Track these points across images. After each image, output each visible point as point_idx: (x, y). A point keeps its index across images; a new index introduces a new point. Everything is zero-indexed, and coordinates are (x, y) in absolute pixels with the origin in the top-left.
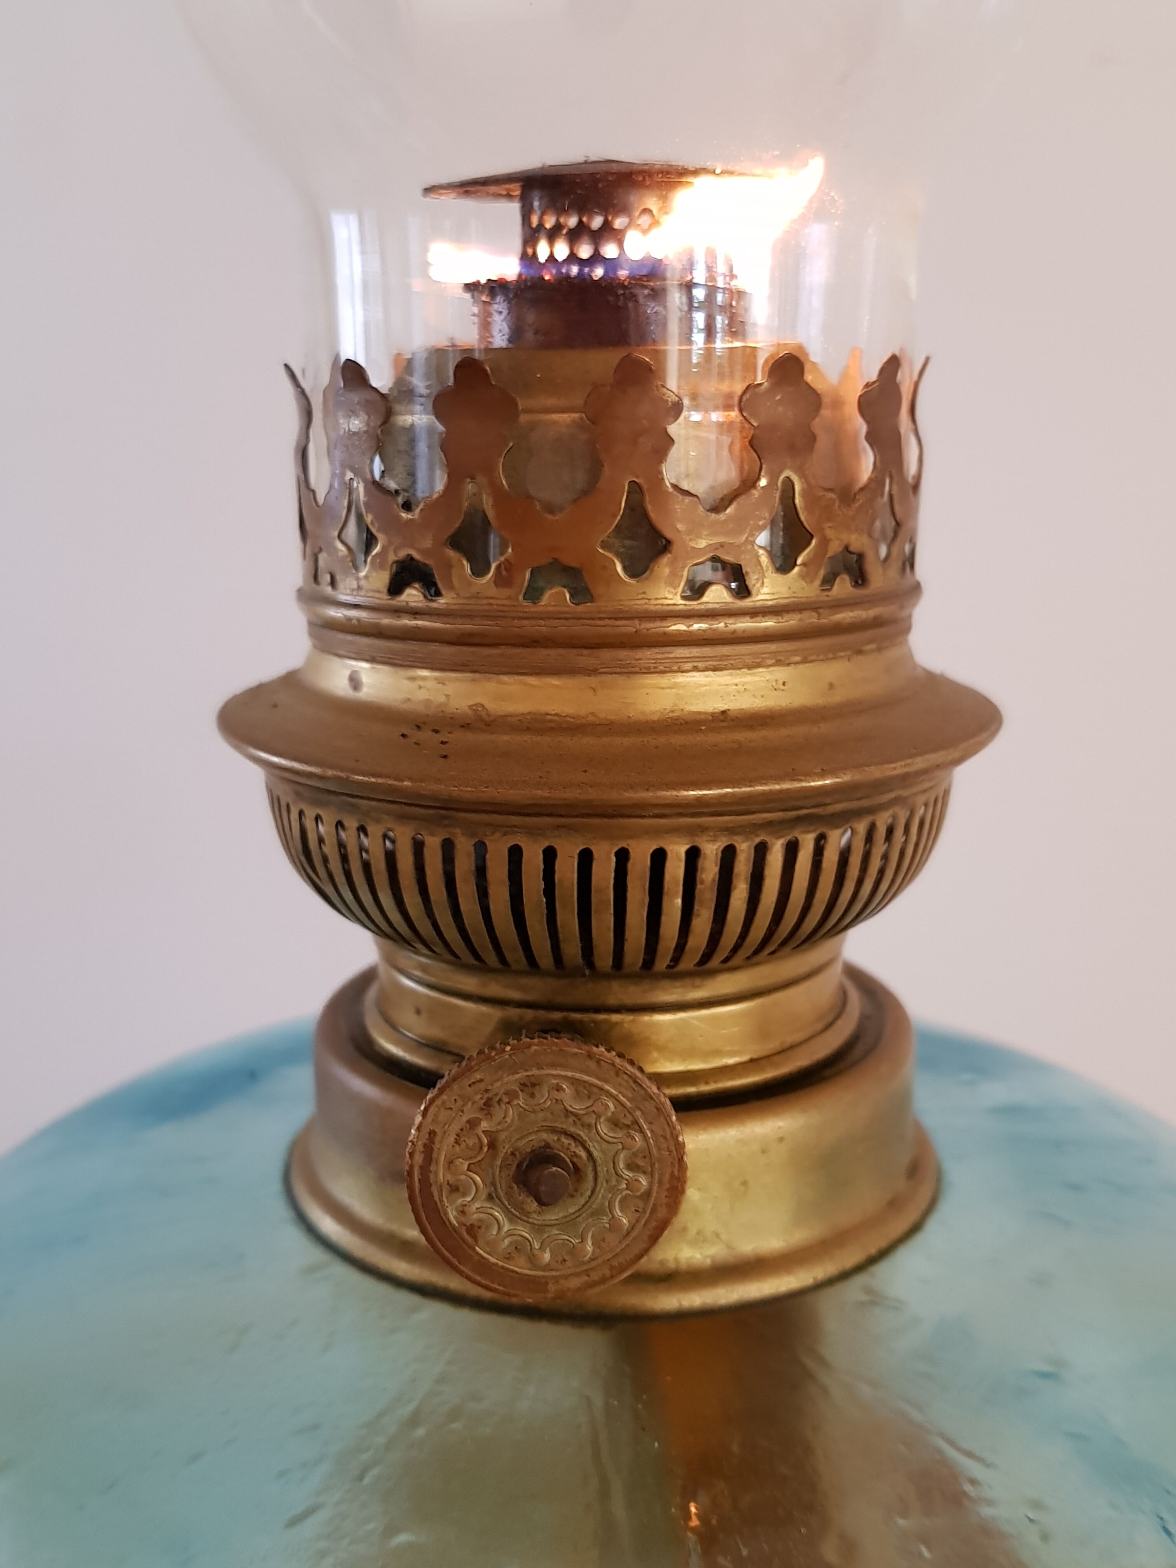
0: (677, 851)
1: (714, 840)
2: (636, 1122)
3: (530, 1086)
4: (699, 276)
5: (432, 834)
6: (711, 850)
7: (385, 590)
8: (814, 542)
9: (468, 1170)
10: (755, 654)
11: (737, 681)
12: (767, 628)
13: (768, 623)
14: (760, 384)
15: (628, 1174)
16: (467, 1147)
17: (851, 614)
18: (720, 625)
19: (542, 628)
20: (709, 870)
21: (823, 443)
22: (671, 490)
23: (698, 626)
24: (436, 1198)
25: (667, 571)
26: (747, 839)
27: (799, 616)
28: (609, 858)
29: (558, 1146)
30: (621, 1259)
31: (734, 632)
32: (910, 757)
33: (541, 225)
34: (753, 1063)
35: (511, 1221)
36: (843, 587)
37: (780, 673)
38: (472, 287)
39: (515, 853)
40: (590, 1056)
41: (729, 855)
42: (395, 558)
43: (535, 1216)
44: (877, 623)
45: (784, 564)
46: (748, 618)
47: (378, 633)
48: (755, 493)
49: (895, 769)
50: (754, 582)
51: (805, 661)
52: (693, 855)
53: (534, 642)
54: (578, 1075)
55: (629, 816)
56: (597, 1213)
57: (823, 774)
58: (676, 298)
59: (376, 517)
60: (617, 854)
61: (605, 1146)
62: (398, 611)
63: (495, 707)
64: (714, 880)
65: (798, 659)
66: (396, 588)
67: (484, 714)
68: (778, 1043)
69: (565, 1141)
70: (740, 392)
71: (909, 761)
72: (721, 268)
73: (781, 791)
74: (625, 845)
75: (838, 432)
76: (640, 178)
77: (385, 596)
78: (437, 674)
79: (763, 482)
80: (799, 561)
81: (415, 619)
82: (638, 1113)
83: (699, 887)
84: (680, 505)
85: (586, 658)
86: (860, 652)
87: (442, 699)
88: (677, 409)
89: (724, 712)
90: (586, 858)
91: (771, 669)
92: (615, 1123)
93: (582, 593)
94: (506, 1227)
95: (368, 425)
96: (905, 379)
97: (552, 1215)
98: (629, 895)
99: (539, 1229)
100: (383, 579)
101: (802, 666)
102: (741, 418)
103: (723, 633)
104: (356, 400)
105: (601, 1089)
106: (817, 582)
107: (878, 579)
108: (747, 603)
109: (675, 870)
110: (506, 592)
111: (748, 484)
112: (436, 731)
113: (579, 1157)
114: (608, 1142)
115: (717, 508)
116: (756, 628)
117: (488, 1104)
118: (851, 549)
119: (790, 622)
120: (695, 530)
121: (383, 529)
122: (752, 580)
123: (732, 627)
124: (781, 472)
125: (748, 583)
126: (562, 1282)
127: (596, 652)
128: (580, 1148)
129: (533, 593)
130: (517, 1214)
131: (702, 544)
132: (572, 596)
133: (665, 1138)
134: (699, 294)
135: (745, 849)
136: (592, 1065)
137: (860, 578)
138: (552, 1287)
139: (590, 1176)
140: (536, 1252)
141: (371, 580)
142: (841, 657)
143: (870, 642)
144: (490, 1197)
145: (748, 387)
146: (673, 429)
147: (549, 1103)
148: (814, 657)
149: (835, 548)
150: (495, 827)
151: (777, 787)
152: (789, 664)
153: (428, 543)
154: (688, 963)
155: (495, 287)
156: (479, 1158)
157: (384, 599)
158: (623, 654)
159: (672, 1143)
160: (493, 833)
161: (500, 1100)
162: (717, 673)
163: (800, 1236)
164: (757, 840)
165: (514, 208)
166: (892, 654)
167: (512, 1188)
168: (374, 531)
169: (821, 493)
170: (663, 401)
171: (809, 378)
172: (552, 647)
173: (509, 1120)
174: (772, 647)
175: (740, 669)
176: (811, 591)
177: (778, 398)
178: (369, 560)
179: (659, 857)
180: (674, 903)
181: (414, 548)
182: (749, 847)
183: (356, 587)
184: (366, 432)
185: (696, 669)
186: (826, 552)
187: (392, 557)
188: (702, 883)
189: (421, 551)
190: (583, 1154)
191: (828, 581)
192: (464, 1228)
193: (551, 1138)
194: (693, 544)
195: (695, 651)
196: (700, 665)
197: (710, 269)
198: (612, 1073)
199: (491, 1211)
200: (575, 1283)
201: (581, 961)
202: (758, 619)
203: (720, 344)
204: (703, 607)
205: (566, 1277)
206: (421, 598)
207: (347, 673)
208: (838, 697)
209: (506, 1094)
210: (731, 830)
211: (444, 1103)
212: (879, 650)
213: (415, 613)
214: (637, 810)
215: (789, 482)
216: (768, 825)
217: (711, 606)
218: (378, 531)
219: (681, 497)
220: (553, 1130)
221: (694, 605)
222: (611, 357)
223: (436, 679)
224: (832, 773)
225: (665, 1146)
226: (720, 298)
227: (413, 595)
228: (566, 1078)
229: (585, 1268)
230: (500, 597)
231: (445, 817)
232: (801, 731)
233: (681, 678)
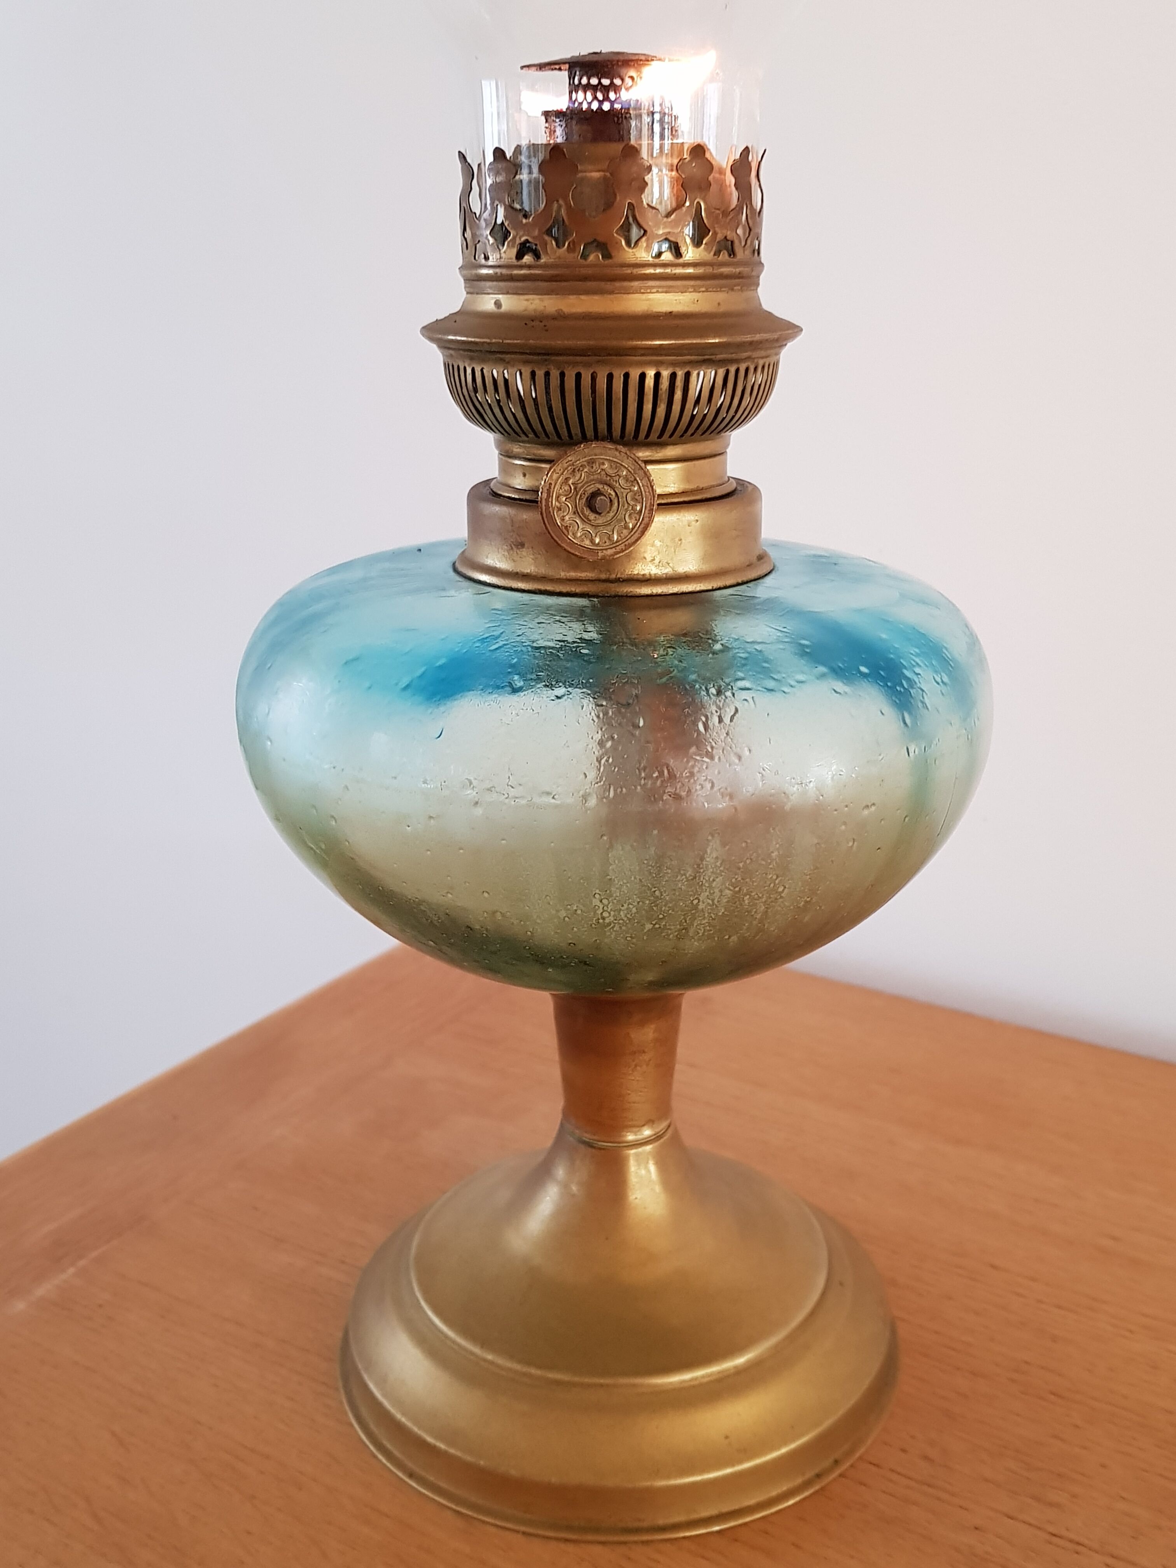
0: (651, 373)
1: (666, 369)
2: (635, 479)
3: (591, 462)
4: (657, 108)
5: (540, 369)
6: (666, 374)
7: (514, 258)
8: (711, 233)
9: (566, 500)
10: (685, 286)
11: (676, 298)
12: (690, 273)
13: (690, 270)
14: (685, 159)
15: (632, 503)
16: (565, 490)
17: (728, 270)
18: (668, 270)
19: (590, 271)
20: (665, 384)
21: (714, 188)
22: (646, 206)
23: (659, 271)
24: (552, 514)
25: (645, 245)
26: (681, 369)
27: (704, 269)
28: (620, 377)
29: (603, 490)
30: (629, 541)
31: (675, 274)
32: (754, 334)
33: (580, 83)
34: (683, 493)
35: (583, 524)
36: (724, 256)
37: (695, 296)
38: (547, 114)
39: (578, 376)
40: (616, 450)
41: (673, 376)
42: (520, 242)
43: (593, 521)
44: (740, 276)
45: (697, 242)
46: (681, 268)
47: (511, 278)
48: (684, 209)
49: (747, 338)
50: (683, 251)
51: (707, 291)
52: (658, 376)
53: (585, 278)
54: (611, 459)
55: (630, 355)
56: (620, 521)
57: (714, 337)
58: (646, 119)
59: (510, 222)
60: (624, 375)
61: (622, 490)
62: (521, 267)
63: (566, 310)
64: (666, 389)
65: (703, 289)
66: (520, 256)
67: (562, 314)
68: (696, 487)
69: (606, 487)
70: (676, 164)
71: (753, 335)
72: (668, 104)
73: (696, 343)
74: (627, 371)
75: (722, 185)
76: (633, 64)
77: (514, 260)
78: (540, 297)
79: (688, 204)
80: (704, 242)
81: (530, 270)
82: (636, 476)
83: (660, 392)
84: (650, 213)
85: (609, 286)
86: (732, 290)
87: (542, 308)
88: (649, 169)
89: (670, 312)
90: (610, 377)
91: (692, 294)
92: (627, 479)
93: (607, 256)
94: (581, 526)
95: (506, 179)
96: (753, 159)
97: (600, 520)
98: (629, 395)
99: (596, 527)
100: (514, 251)
101: (706, 293)
102: (678, 175)
103: (669, 274)
104: (500, 167)
105: (622, 465)
106: (712, 253)
107: (740, 254)
108: (681, 261)
109: (650, 382)
110: (572, 255)
111: (679, 205)
112: (541, 322)
113: (612, 495)
114: (624, 488)
115: (668, 215)
116: (685, 273)
117: (574, 471)
118: (728, 238)
119: (700, 271)
120: (657, 226)
121: (514, 228)
122: (683, 250)
123: (674, 272)
124: (695, 199)
125: (681, 251)
126: (604, 551)
127: (613, 283)
128: (612, 491)
129: (584, 256)
130: (586, 520)
131: (661, 232)
132: (602, 257)
133: (648, 487)
134: (657, 117)
135: (680, 374)
136: (617, 454)
137: (732, 253)
138: (600, 554)
139: (616, 504)
140: (593, 538)
141: (507, 253)
142: (724, 291)
143: (738, 285)
144: (574, 513)
145: (680, 160)
146: (647, 178)
147: (599, 471)
148: (711, 289)
149: (720, 237)
150: (569, 363)
151: (694, 342)
152: (700, 292)
153: (536, 233)
154: (654, 437)
155: (559, 114)
156: (570, 495)
157: (514, 261)
158: (626, 284)
159: (650, 489)
160: (568, 367)
161: (579, 469)
162: (668, 294)
163: (705, 568)
164: (686, 370)
165: (565, 74)
166: (749, 294)
167: (583, 509)
168: (509, 229)
169: (713, 210)
170: (642, 165)
171: (707, 155)
172: (594, 281)
173: (582, 478)
174: (692, 283)
175: (678, 292)
176: (709, 256)
177: (694, 165)
178: (506, 243)
179: (643, 376)
180: (648, 407)
181: (528, 236)
182: (682, 374)
183: (499, 257)
184: (505, 182)
185: (658, 292)
186: (716, 238)
187: (518, 241)
188: (661, 390)
189: (534, 238)
190: (613, 494)
191: (717, 253)
192: (563, 527)
193: (600, 486)
194: (656, 232)
195: (657, 283)
196: (660, 290)
197: (661, 105)
198: (625, 458)
199: (575, 519)
200: (610, 552)
201: (606, 432)
202: (685, 268)
203: (667, 143)
204: (661, 262)
205: (606, 549)
206: (533, 260)
207: (493, 302)
208: (722, 309)
209: (581, 466)
210: (674, 364)
211: (555, 470)
212: (742, 290)
213: (529, 267)
214: (634, 351)
215: (698, 203)
216: (690, 363)
217: (664, 262)
218: (511, 229)
219: (651, 210)
220: (601, 482)
221: (657, 261)
222: (619, 147)
223: (539, 299)
224: (719, 336)
225: (647, 491)
226: (666, 119)
227: (528, 259)
228: (607, 459)
229: (614, 545)
230: (571, 257)
231: (546, 360)
232: (706, 321)
233: (651, 296)
